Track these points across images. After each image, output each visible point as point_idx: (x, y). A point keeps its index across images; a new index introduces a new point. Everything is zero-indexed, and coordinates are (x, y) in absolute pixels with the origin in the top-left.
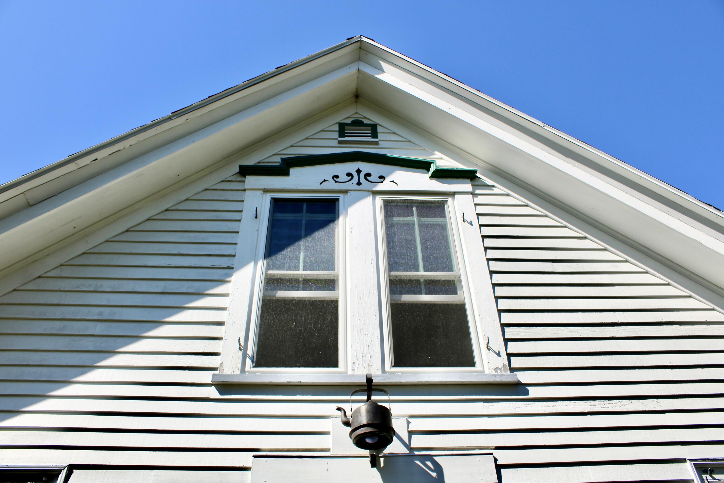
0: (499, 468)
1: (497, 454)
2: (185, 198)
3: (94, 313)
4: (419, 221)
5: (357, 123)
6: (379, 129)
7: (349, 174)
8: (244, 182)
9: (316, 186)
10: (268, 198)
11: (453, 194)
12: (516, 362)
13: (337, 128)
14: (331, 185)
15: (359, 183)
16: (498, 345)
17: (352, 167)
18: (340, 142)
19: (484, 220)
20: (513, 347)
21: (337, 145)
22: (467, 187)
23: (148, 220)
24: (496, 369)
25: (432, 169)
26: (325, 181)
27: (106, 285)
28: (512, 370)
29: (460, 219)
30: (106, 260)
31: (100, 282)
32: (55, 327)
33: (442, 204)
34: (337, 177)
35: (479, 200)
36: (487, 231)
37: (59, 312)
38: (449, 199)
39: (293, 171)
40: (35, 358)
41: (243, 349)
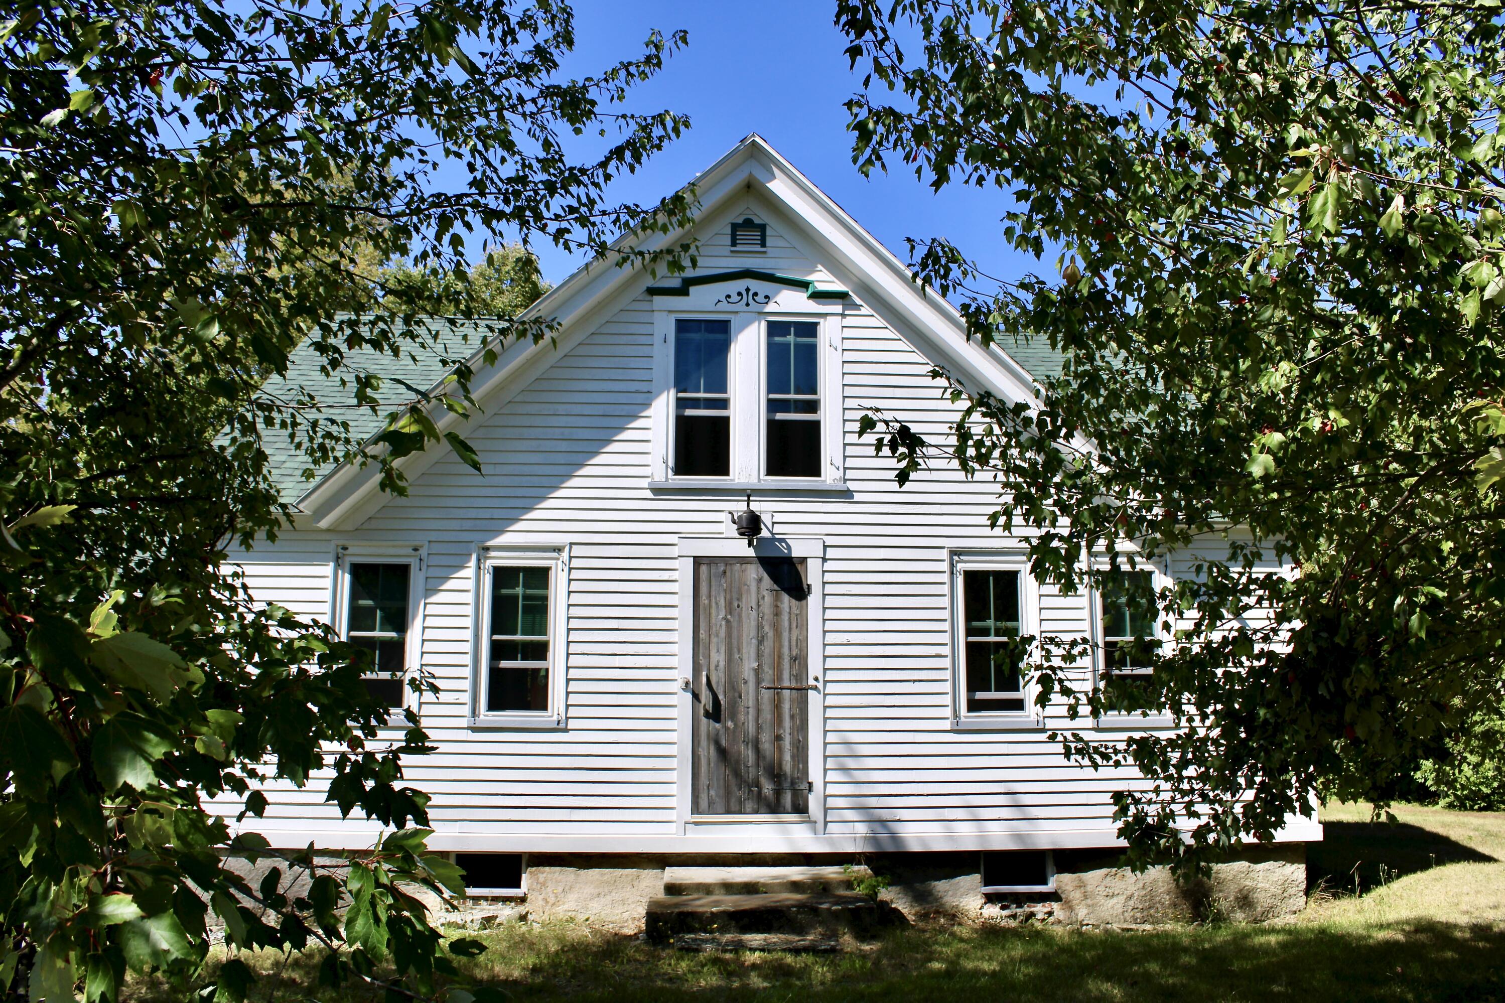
0: (825, 547)
1: (826, 538)
2: (606, 321)
3: (557, 433)
4: (795, 341)
5: (748, 223)
6: (769, 232)
7: (739, 294)
8: (652, 301)
9: (713, 308)
10: (673, 318)
11: (824, 315)
12: (850, 474)
13: (729, 231)
14: (724, 306)
15: (747, 304)
16: (839, 462)
17: (740, 285)
18: (732, 252)
19: (848, 344)
20: (850, 463)
21: (729, 254)
22: (838, 309)
24: (834, 480)
25: (810, 291)
26: (719, 301)
27: (561, 409)
28: (845, 480)
29: (828, 344)
30: (552, 386)
32: (533, 445)
33: (816, 324)
34: (729, 296)
35: (848, 321)
36: (849, 356)
37: (534, 433)
38: (822, 321)
39: (693, 290)
40: (526, 469)
41: (666, 462)
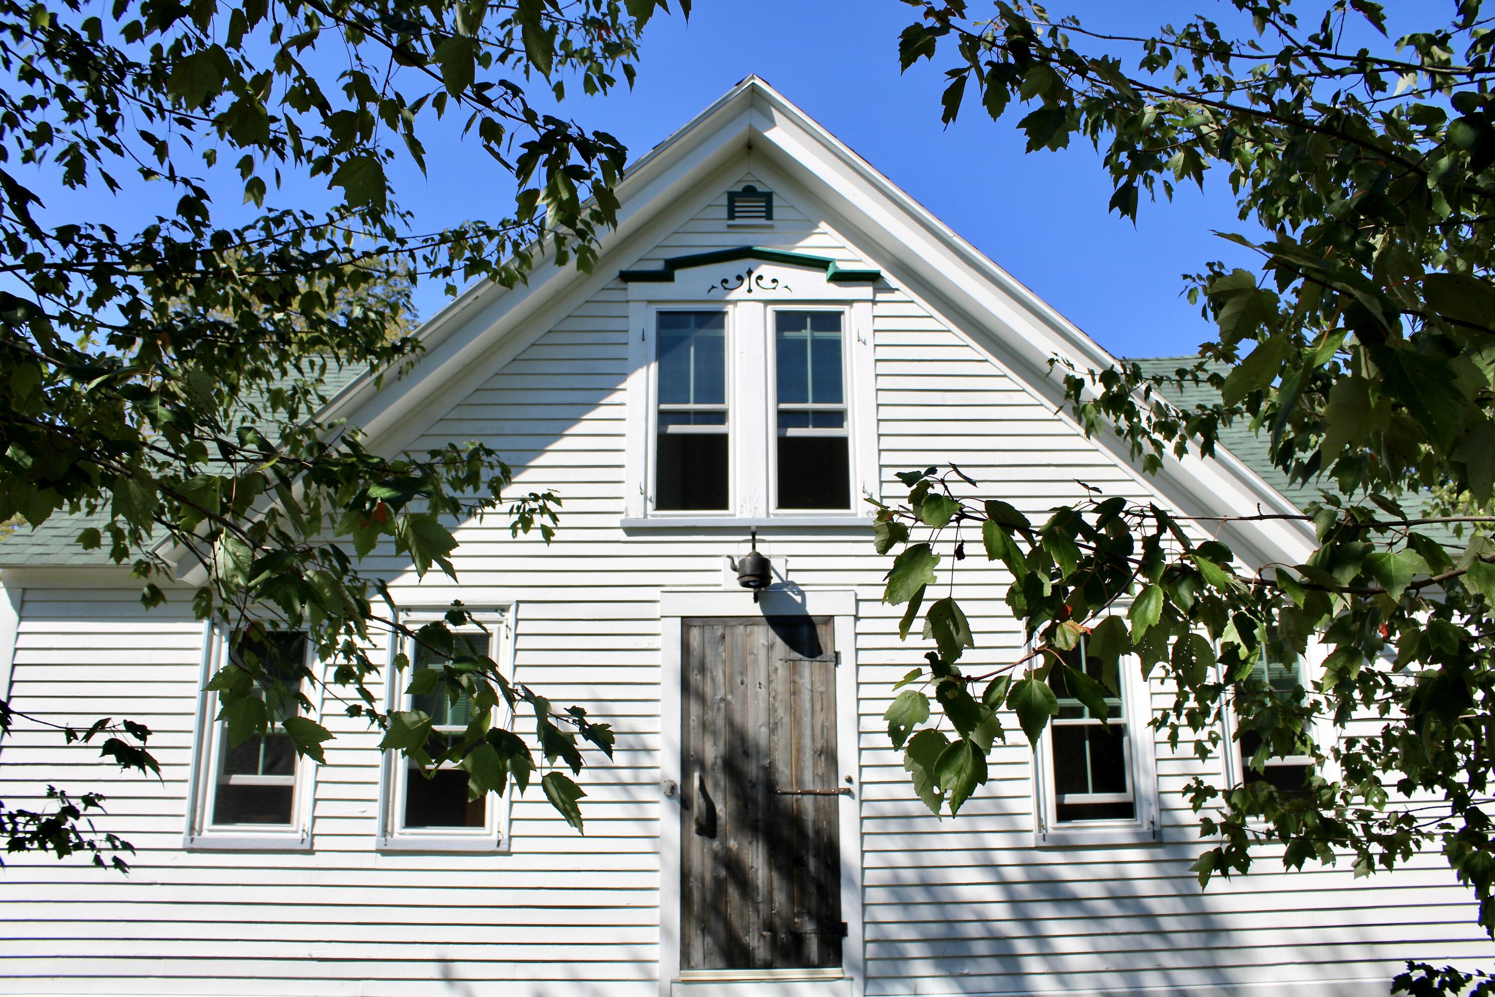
0: (858, 601)
1: (859, 590)
2: (566, 315)
4: (812, 336)
5: (750, 192)
6: (776, 201)
7: (739, 277)
8: (626, 289)
9: (703, 297)
10: (653, 310)
11: (850, 302)
13: (724, 201)
14: (717, 293)
15: (750, 291)
16: (874, 489)
17: (741, 267)
18: (729, 226)
19: (882, 338)
20: (888, 490)
21: (725, 229)
22: (868, 293)
23: (533, 345)
24: (868, 513)
25: (831, 270)
26: (713, 287)
29: (855, 339)
30: (500, 397)
31: (501, 423)
33: (839, 314)
34: (725, 281)
35: (881, 309)
36: (883, 353)
38: (846, 308)
39: (678, 274)
41: (644, 493)
